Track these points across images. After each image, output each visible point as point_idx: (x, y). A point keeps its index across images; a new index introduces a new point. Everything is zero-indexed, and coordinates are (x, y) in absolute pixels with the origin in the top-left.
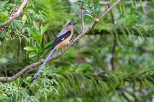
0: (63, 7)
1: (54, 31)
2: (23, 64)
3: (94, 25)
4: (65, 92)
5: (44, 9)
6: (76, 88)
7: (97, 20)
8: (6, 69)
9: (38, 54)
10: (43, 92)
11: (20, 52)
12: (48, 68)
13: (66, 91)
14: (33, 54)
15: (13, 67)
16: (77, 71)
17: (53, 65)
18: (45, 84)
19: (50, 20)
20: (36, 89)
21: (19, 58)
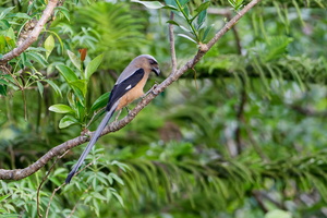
0: (133, 21)
1: (114, 71)
2: (48, 143)
3: (197, 58)
4: (137, 201)
5: (93, 24)
6: (162, 194)
7: (204, 47)
8: (12, 152)
9: (79, 120)
10: (92, 201)
11: (43, 115)
12: (101, 149)
13: (140, 199)
14: (67, 119)
15: (28, 147)
16: (162, 157)
17: (113, 143)
18: (94, 183)
19: (106, 48)
20: (77, 194)
21: (40, 129)
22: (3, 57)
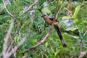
22: (33, 47)
